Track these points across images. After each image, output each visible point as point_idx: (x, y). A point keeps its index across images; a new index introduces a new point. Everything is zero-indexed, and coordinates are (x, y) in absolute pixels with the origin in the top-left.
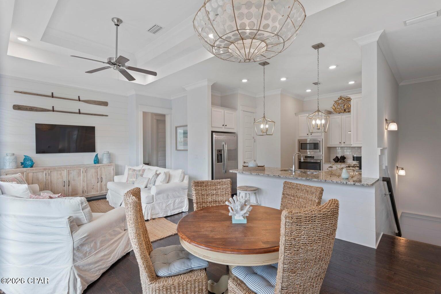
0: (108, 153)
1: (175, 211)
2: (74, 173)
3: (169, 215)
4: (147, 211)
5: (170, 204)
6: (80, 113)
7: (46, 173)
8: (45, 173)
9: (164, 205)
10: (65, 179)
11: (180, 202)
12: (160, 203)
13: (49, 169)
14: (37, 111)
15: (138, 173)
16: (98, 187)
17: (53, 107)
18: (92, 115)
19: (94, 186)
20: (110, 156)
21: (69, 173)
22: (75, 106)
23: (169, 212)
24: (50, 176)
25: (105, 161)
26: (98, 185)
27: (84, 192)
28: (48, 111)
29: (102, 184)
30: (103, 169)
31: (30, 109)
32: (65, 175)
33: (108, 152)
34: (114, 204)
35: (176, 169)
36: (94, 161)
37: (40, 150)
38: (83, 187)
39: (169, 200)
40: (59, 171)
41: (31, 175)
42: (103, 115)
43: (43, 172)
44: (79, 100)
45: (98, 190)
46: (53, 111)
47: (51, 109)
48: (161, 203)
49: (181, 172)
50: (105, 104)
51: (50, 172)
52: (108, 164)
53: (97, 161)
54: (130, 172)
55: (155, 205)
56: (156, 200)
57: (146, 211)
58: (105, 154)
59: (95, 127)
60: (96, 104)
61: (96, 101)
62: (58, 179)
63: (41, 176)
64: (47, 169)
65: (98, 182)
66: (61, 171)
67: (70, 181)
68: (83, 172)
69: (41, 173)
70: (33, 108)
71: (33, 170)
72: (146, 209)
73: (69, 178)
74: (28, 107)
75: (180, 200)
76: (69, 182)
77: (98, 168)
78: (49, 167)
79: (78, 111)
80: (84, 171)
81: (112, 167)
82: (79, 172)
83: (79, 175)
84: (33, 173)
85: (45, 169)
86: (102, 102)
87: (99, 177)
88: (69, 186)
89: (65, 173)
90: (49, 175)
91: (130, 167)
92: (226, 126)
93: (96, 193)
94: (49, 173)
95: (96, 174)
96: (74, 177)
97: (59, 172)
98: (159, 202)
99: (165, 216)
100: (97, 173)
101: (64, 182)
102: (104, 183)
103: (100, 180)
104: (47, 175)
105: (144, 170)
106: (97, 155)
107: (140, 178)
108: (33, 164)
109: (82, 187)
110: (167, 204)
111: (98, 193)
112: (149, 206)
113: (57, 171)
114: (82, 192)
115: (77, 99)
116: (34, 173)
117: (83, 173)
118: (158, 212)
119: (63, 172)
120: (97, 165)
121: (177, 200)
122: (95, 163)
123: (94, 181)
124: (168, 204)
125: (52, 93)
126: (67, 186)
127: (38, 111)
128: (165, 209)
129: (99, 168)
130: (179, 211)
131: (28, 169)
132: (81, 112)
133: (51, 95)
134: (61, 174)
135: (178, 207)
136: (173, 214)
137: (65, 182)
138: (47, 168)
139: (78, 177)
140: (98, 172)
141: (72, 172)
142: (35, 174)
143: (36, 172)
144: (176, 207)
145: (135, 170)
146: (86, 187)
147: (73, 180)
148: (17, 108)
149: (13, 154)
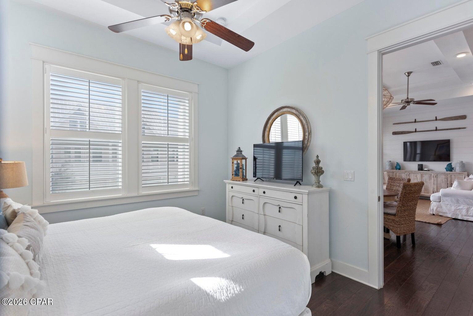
2: (426, 177)
6: (436, 130)
9: (453, 208)
13: (408, 172)
17: (416, 129)
21: (422, 176)
22: (433, 125)
25: (458, 170)
28: (412, 132)
30: (453, 176)
31: (401, 133)
32: (419, 177)
33: (462, 162)
37: (405, 160)
38: (434, 189)
41: (398, 174)
42: (461, 128)
44: (436, 120)
46: (416, 132)
47: (414, 130)
48: (449, 205)
50: (464, 117)
52: (459, 172)
55: (442, 205)
57: (432, 207)
58: (458, 163)
59: (450, 140)
60: (452, 120)
61: (452, 117)
62: (414, 179)
66: (416, 174)
69: (404, 174)
70: (403, 132)
71: (400, 171)
80: (434, 176)
81: (464, 176)
82: (430, 176)
83: (430, 178)
86: (459, 116)
87: (449, 183)
96: (426, 179)
98: (447, 203)
99: (453, 217)
100: (447, 179)
103: (450, 186)
104: (407, 175)
106: (451, 164)
108: (401, 168)
109: (432, 189)
112: (435, 204)
113: (414, 174)
118: (445, 212)
119: (418, 175)
122: (447, 171)
123: (444, 185)
128: (454, 212)
129: (449, 175)
132: (438, 128)
133: (415, 121)
134: (416, 176)
139: (429, 180)
141: (424, 175)
143: (401, 173)
146: (436, 189)
147: (425, 182)
148: (395, 133)
149: (390, 161)
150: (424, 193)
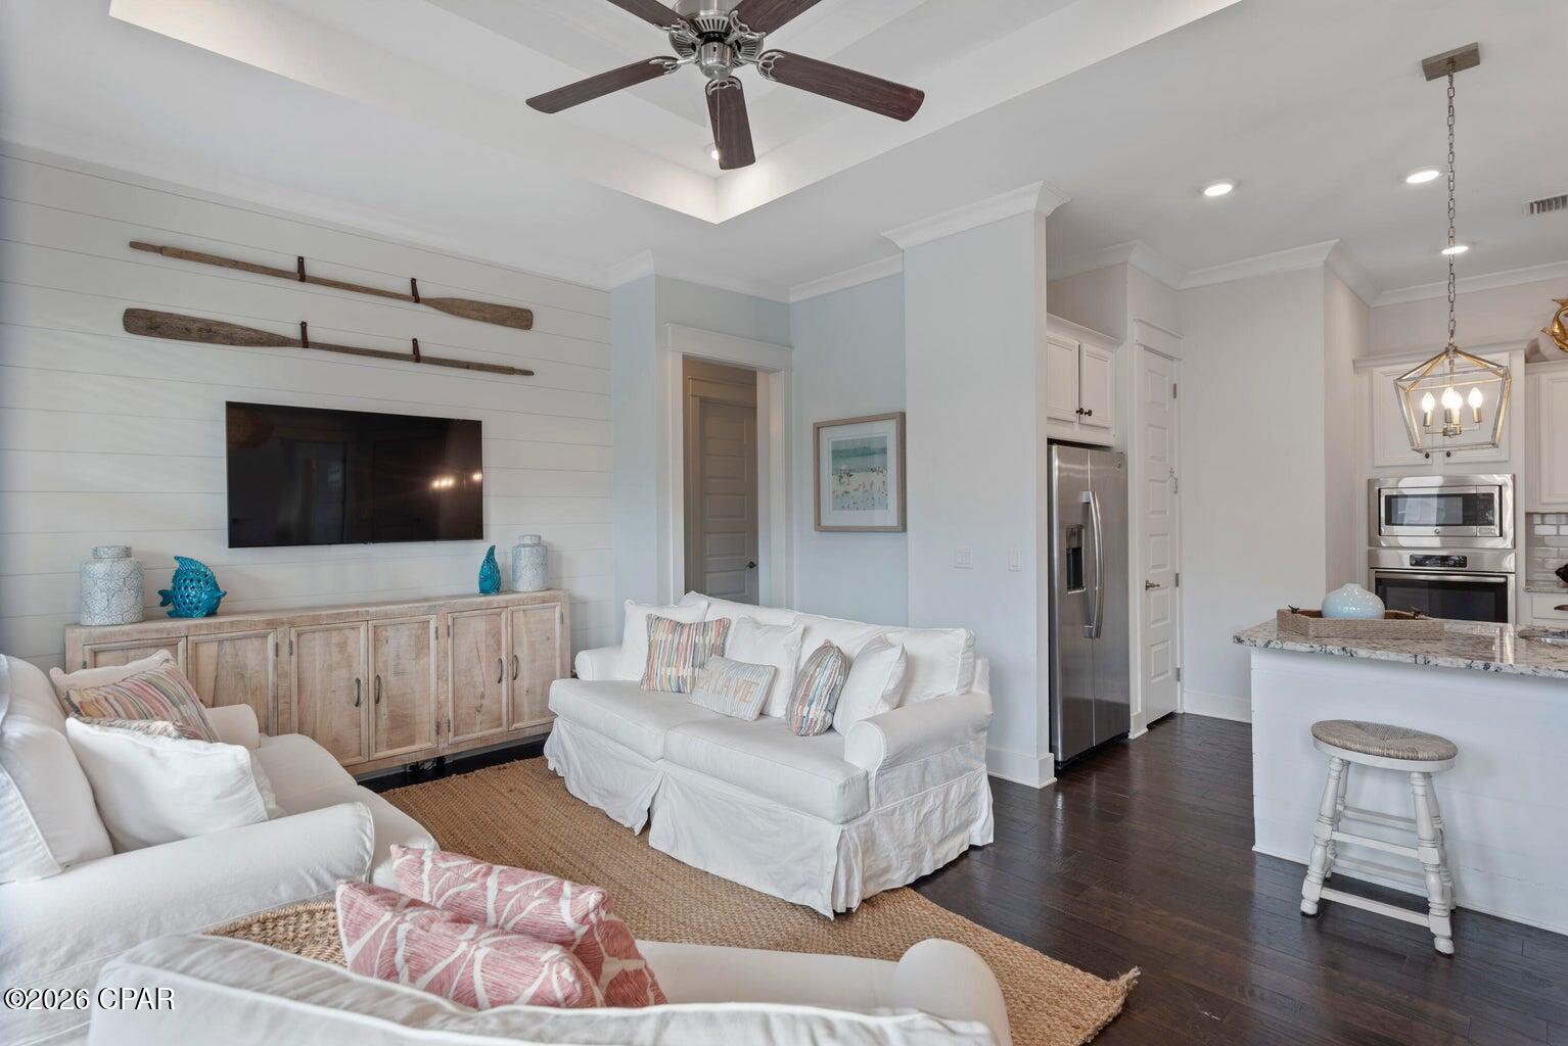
0: (539, 544)
1: (946, 847)
2: (399, 640)
3: (927, 872)
4: (845, 861)
5: (931, 812)
6: (416, 357)
7: (279, 641)
8: (271, 641)
9: (910, 824)
10: (362, 670)
11: (964, 798)
12: (895, 810)
13: (292, 624)
14: (232, 344)
15: (699, 639)
16: (500, 702)
17: (304, 326)
18: (467, 366)
19: (483, 696)
20: (547, 557)
21: (377, 641)
22: (398, 325)
23: (928, 854)
24: (294, 658)
25: (527, 580)
26: (500, 693)
27: (444, 726)
28: (282, 342)
29: (516, 686)
30: (520, 617)
31: (200, 330)
32: (363, 650)
33: (540, 538)
34: (599, 794)
35: (935, 623)
36: (482, 581)
37: (243, 533)
38: (440, 706)
39: (927, 794)
40: (335, 629)
41: (208, 652)
42: (511, 371)
43: (264, 636)
44: (416, 298)
45: (500, 718)
46: (305, 343)
47: (295, 334)
48: (898, 812)
49: (962, 643)
50: (520, 319)
51: (294, 639)
52: (539, 594)
53: (492, 580)
54: (661, 635)
55: (875, 827)
56: (880, 801)
57: (842, 865)
58: (524, 546)
59: (480, 422)
60: (485, 320)
61: (484, 304)
62: (330, 669)
63: (259, 658)
64: (283, 623)
65: (500, 681)
66: (340, 629)
67: (382, 680)
68: (437, 632)
69: (256, 643)
70: (214, 328)
71: (219, 627)
72: (842, 854)
73: (380, 664)
74: (195, 320)
75: (964, 786)
76: (380, 682)
77: (499, 615)
78: (292, 615)
79: (408, 349)
80: (443, 631)
81: (558, 609)
82: (420, 632)
83: (421, 648)
84: (220, 642)
85: (272, 625)
86: (508, 308)
87: (504, 658)
88: (377, 701)
89: (360, 639)
90: (291, 654)
91: (656, 612)
92: (1089, 413)
93: (494, 731)
94: (291, 643)
95: (492, 641)
96: (398, 657)
97: (335, 638)
98: (890, 806)
99: (911, 880)
100: (496, 634)
101: (358, 681)
102: (524, 682)
103: (510, 672)
104: (284, 651)
105: (724, 626)
106: (492, 551)
107: (714, 663)
108: (219, 598)
109: (433, 706)
110: (918, 813)
111: (499, 730)
112: (854, 835)
113: (327, 630)
114: (434, 727)
115: (407, 290)
116: (226, 644)
117: (437, 638)
118: (883, 865)
119: (351, 634)
120: (496, 599)
121: (955, 787)
122: (484, 592)
123: (483, 675)
124: (923, 813)
125: (301, 260)
126: (372, 701)
127: (241, 344)
128: (913, 846)
129: (503, 615)
130: (961, 846)
131: (196, 626)
132: (424, 351)
133: (293, 266)
134: (343, 646)
135: (957, 824)
136: (940, 866)
137: (362, 682)
138: (284, 617)
139: (417, 657)
140: (499, 633)
141: (390, 633)
142: (227, 646)
143: (232, 639)
144: (951, 829)
145: (682, 626)
146: (450, 704)
147: (397, 674)
148: (143, 323)
149: (127, 552)
150: (390, 746)
